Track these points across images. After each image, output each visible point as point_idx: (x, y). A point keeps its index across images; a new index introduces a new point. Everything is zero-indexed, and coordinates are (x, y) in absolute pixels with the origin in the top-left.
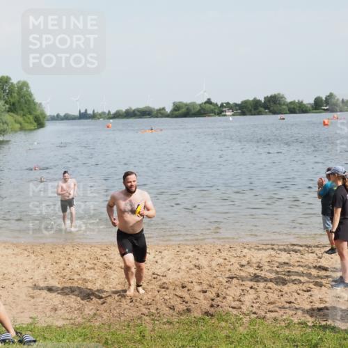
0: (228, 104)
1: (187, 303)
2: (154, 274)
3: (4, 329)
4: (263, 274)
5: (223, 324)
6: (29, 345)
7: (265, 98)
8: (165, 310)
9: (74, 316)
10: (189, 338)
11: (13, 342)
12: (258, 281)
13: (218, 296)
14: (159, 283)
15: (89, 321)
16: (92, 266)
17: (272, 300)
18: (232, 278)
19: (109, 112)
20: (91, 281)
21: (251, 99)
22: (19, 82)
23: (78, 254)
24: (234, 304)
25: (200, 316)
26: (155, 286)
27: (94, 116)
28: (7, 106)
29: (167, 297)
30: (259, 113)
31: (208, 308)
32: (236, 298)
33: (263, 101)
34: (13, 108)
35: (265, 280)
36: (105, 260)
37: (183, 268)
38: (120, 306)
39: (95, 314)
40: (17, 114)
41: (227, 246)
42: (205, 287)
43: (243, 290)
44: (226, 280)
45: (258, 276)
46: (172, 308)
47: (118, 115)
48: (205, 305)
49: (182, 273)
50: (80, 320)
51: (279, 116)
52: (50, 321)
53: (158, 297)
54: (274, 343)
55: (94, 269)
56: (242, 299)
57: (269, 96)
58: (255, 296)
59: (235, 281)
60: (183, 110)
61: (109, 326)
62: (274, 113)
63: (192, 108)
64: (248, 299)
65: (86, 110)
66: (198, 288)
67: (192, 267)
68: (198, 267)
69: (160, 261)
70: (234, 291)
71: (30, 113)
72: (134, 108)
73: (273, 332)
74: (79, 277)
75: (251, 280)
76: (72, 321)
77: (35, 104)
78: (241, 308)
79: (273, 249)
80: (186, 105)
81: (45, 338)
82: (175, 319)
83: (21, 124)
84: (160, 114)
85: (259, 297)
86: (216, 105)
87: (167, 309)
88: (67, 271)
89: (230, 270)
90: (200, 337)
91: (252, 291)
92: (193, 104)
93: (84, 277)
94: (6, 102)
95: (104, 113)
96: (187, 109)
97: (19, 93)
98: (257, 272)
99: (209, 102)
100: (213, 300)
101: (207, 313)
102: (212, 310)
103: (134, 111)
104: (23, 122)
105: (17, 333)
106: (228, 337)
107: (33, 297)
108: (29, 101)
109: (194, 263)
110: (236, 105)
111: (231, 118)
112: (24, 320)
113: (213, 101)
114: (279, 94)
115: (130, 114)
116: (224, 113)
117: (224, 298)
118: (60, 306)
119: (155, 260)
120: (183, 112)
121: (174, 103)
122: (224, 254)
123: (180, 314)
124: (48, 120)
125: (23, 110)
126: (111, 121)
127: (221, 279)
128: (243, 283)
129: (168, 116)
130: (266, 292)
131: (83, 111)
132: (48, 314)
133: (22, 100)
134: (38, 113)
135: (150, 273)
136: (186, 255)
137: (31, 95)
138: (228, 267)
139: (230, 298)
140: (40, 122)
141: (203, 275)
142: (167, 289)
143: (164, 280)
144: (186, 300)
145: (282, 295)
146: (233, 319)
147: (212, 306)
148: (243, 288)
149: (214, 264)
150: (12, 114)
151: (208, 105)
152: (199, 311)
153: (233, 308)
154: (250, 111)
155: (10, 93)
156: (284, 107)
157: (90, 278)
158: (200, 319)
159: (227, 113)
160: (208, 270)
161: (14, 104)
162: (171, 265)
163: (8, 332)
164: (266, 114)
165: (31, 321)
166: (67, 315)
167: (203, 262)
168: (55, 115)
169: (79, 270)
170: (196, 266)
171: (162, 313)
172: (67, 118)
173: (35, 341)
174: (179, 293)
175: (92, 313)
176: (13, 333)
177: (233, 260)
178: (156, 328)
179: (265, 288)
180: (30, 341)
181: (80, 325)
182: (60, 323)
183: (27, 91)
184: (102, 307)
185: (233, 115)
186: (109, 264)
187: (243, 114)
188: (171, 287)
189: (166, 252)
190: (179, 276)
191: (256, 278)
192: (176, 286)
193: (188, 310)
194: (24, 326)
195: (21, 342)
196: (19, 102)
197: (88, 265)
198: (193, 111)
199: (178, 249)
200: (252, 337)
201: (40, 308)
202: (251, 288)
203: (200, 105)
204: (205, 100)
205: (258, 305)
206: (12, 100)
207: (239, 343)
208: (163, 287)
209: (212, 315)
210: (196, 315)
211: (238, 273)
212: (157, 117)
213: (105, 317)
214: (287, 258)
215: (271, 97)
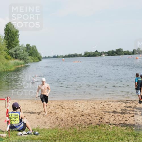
0: (103, 52)
1: (91, 121)
2: (79, 111)
3: (28, 130)
4: (117, 111)
5: (103, 128)
6: (37, 135)
7: (116, 50)
8: (83, 123)
9: (52, 125)
10: (92, 133)
11: (32, 134)
12: (115, 113)
13: (101, 118)
14: (81, 114)
15: (57, 127)
16: (58, 108)
17: (120, 120)
18: (106, 112)
19: (63, 55)
20: (58, 113)
21: (111, 50)
22: (33, 46)
23: (53, 104)
24: (107, 121)
25: (95, 125)
26: (79, 115)
27: (58, 57)
28: (29, 54)
29: (83, 119)
30: (114, 55)
31: (98, 123)
32: (108, 119)
33: (115, 51)
34: (31, 55)
35: (118, 113)
36: (62, 106)
37: (89, 108)
38: (68, 122)
39: (59, 125)
40: (32, 56)
41: (104, 101)
42: (97, 115)
43: (110, 116)
44: (104, 113)
45: (115, 111)
46: (86, 122)
47: (66, 57)
48: (97, 121)
49: (89, 110)
50: (54, 126)
51: (121, 56)
52: (44, 127)
53: (81, 118)
54: (121, 135)
55: (58, 109)
56: (110, 119)
57: (117, 49)
58: (114, 118)
59: (107, 113)
60: (88, 54)
61: (64, 129)
62: (119, 55)
63: (91, 54)
64: (112, 119)
65: (55, 55)
66: (94, 115)
67: (92, 108)
68: (94, 108)
69: (81, 106)
70: (107, 116)
71: (37, 56)
72: (71, 54)
73: (121, 131)
74: (53, 112)
75: (113, 113)
76: (51, 127)
77: (38, 53)
78: (109, 123)
79: (120, 102)
80: (89, 53)
81: (42, 133)
82: (87, 126)
83: (33, 60)
84: (80, 56)
85: (115, 119)
86: (99, 52)
87: (84, 123)
88: (49, 109)
89: (105, 109)
90: (96, 133)
91: (113, 117)
92: (91, 52)
93: (55, 112)
94: (29, 53)
95: (61, 56)
96: (89, 54)
97: (33, 49)
98: (114, 110)
99: (97, 51)
100: (99, 120)
101: (98, 124)
102: (99, 123)
103: (71, 55)
104: (34, 59)
105: (33, 131)
106: (105, 133)
107: (38, 119)
108: (36, 52)
109: (93, 107)
110: (106, 52)
111: (104, 57)
112: (35, 126)
113: (98, 51)
114: (121, 48)
115: (70, 56)
116: (102, 55)
117: (103, 119)
118: (47, 122)
119: (79, 106)
120: (88, 55)
121: (85, 52)
122: (103, 104)
123: (88, 124)
124: (42, 58)
125: (34, 55)
126: (63, 58)
127: (102, 112)
128: (110, 114)
129: (83, 56)
130: (118, 117)
131: (54, 55)
132: (43, 124)
133: (34, 52)
134: (39, 56)
135: (78, 110)
136: (90, 104)
137: (37, 50)
138: (105, 108)
139: (105, 119)
140: (40, 59)
141: (96, 111)
142: (84, 116)
143: (82, 113)
144: (90, 120)
145: (124, 118)
146: (107, 126)
147: (99, 122)
148: (110, 115)
149: (100, 107)
150: (30, 56)
151: (96, 53)
152: (95, 123)
153: (107, 122)
154: (111, 54)
155: (30, 49)
156: (122, 53)
157: (57, 112)
158: (95, 126)
159: (103, 55)
160: (98, 109)
161: (31, 53)
162: (85, 108)
163: (30, 130)
164: (116, 55)
165: (37, 127)
166: (49, 125)
167: (96, 106)
168: (45, 56)
169: (53, 109)
170: (93, 108)
171: (82, 124)
172: (49, 57)
173: (39, 134)
174: (88, 117)
175: (58, 124)
176: (31, 131)
177: (106, 106)
178: (80, 130)
179: (117, 115)
180: (37, 134)
181: (54, 128)
182: (47, 128)
183: (35, 49)
184: (62, 122)
185: (105, 56)
186: (64, 107)
187: (108, 55)
188: (85, 115)
189: (83, 103)
190: (88, 111)
191: (114, 112)
192: (87, 115)
193: (91, 123)
194: (35, 128)
195: (34, 134)
196: (33, 52)
197: (56, 108)
198: (91, 55)
199: (87, 102)
200: (114, 133)
201: (40, 122)
202: (113, 115)
203: (94, 53)
204: (95, 51)
205: (115, 121)
206: (30, 52)
207: (109, 135)
208: (82, 115)
209: (99, 125)
210: (94, 125)
211: (108, 110)
212: (79, 57)
213: (63, 126)
214: (125, 105)
215: (118, 49)
